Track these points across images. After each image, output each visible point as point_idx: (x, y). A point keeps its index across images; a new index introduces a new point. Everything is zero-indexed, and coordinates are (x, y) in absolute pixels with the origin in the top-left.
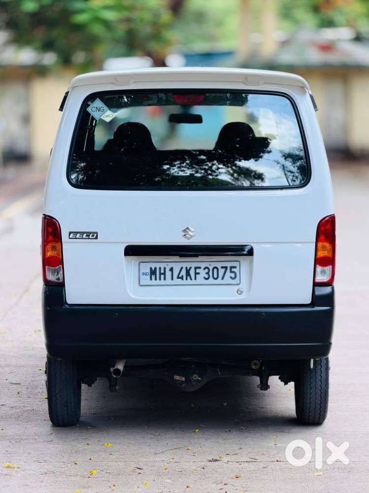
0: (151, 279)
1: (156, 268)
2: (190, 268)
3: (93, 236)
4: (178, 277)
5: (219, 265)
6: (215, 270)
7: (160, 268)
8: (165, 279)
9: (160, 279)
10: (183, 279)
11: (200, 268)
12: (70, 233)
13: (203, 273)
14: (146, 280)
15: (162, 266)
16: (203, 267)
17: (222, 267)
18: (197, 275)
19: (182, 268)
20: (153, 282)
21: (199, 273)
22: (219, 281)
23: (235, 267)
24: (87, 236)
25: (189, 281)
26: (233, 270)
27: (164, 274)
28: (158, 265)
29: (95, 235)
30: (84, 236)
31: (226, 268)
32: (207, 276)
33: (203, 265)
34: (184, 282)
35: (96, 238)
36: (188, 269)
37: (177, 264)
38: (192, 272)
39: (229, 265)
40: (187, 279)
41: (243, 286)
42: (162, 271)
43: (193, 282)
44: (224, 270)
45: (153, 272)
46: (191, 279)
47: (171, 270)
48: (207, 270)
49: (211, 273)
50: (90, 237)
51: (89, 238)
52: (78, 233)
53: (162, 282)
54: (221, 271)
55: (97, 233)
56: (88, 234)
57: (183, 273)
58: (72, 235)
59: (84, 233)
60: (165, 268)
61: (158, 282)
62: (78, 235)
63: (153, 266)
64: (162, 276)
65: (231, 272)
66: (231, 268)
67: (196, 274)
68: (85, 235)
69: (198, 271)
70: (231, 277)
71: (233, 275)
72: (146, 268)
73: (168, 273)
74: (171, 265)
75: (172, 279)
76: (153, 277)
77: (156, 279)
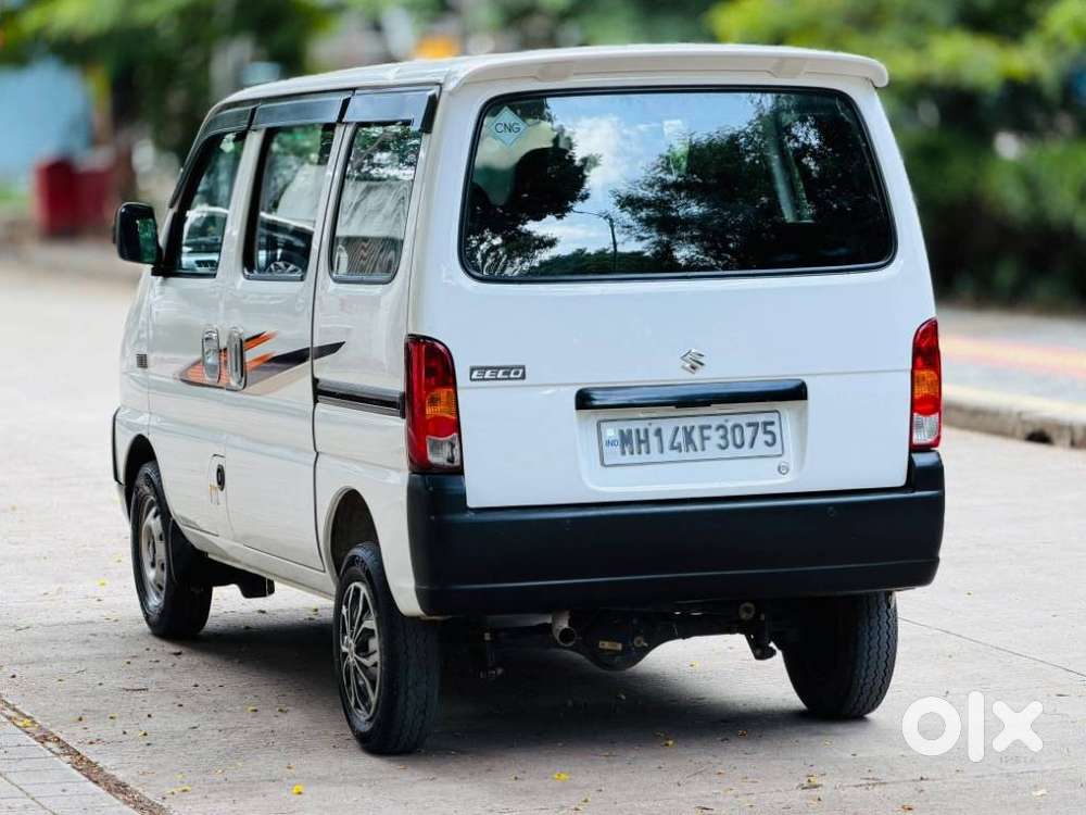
0: (623, 453)
1: (630, 432)
2: (693, 428)
3: (517, 373)
4: (673, 448)
5: (743, 420)
6: (737, 430)
7: (638, 431)
8: (648, 452)
9: (640, 453)
10: (680, 451)
11: (709, 427)
12: (472, 370)
13: (715, 437)
14: (613, 455)
15: (641, 426)
16: (714, 427)
17: (749, 425)
18: (707, 442)
19: (677, 429)
20: (628, 458)
21: (708, 438)
22: (745, 451)
23: (772, 423)
24: (504, 373)
25: (692, 455)
26: (769, 428)
27: (647, 441)
28: (633, 426)
29: (521, 371)
30: (500, 375)
31: (755, 425)
32: (722, 442)
33: (715, 421)
34: (684, 455)
35: (523, 377)
36: (688, 430)
37: (671, 425)
38: (696, 436)
39: (761, 418)
40: (688, 451)
41: (790, 458)
42: (642, 437)
43: (700, 454)
44: (752, 429)
45: (625, 439)
46: (696, 450)
47: (658, 432)
48: (721, 432)
49: (730, 437)
50: (512, 376)
51: (509, 379)
52: (487, 368)
53: (644, 457)
54: (748, 432)
55: (523, 368)
56: (507, 370)
57: (680, 438)
58: (475, 373)
59: (499, 368)
60: (646, 431)
61: (636, 458)
62: (488, 372)
63: (625, 427)
64: (643, 446)
65: (766, 432)
66: (766, 424)
67: (704, 439)
68: (501, 372)
69: (707, 433)
70: (767, 443)
71: (769, 438)
72: (611, 432)
73: (653, 440)
74: (655, 425)
75: (662, 451)
76: (627, 449)
77: (632, 453)
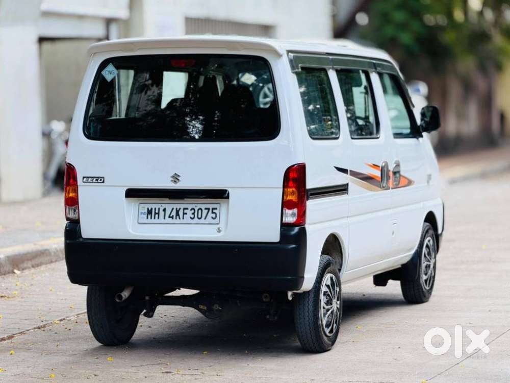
0: (147, 218)
1: (152, 209)
2: (180, 209)
3: (101, 180)
4: (170, 217)
5: (203, 207)
6: (200, 211)
7: (155, 209)
8: (158, 218)
9: (155, 218)
10: (173, 218)
11: (187, 209)
12: (84, 178)
13: (189, 213)
14: (143, 218)
15: (157, 206)
16: (190, 209)
17: (206, 209)
18: (185, 215)
19: (173, 209)
20: (149, 221)
21: (186, 214)
22: (202, 220)
23: (216, 209)
24: (96, 180)
25: (178, 221)
26: (214, 211)
27: (158, 214)
28: (154, 206)
29: (103, 179)
30: (94, 181)
31: (209, 209)
32: (192, 216)
33: (190, 207)
34: (174, 221)
35: (103, 182)
36: (178, 209)
37: (170, 206)
38: (181, 213)
39: (211, 206)
40: (176, 218)
41: (222, 226)
42: (157, 211)
43: (182, 221)
44: (207, 211)
45: (149, 212)
46: (180, 218)
47: (164, 210)
48: (193, 211)
49: (196, 214)
50: (99, 181)
51: (98, 182)
52: (89, 177)
53: (156, 221)
54: (205, 212)
55: (103, 178)
56: (97, 178)
57: (174, 213)
58: (85, 179)
59: (94, 178)
60: (159, 209)
61: (153, 221)
62: (90, 179)
63: (150, 206)
64: (157, 216)
65: (213, 213)
66: (213, 209)
67: (184, 214)
68: (95, 179)
69: (186, 211)
70: (212, 218)
71: (214, 216)
72: (144, 208)
73: (162, 213)
74: (164, 206)
75: (165, 218)
76: (149, 217)
77: (151, 218)
